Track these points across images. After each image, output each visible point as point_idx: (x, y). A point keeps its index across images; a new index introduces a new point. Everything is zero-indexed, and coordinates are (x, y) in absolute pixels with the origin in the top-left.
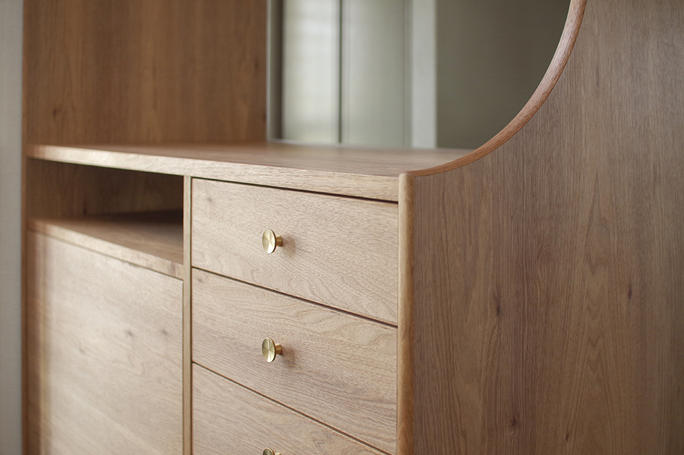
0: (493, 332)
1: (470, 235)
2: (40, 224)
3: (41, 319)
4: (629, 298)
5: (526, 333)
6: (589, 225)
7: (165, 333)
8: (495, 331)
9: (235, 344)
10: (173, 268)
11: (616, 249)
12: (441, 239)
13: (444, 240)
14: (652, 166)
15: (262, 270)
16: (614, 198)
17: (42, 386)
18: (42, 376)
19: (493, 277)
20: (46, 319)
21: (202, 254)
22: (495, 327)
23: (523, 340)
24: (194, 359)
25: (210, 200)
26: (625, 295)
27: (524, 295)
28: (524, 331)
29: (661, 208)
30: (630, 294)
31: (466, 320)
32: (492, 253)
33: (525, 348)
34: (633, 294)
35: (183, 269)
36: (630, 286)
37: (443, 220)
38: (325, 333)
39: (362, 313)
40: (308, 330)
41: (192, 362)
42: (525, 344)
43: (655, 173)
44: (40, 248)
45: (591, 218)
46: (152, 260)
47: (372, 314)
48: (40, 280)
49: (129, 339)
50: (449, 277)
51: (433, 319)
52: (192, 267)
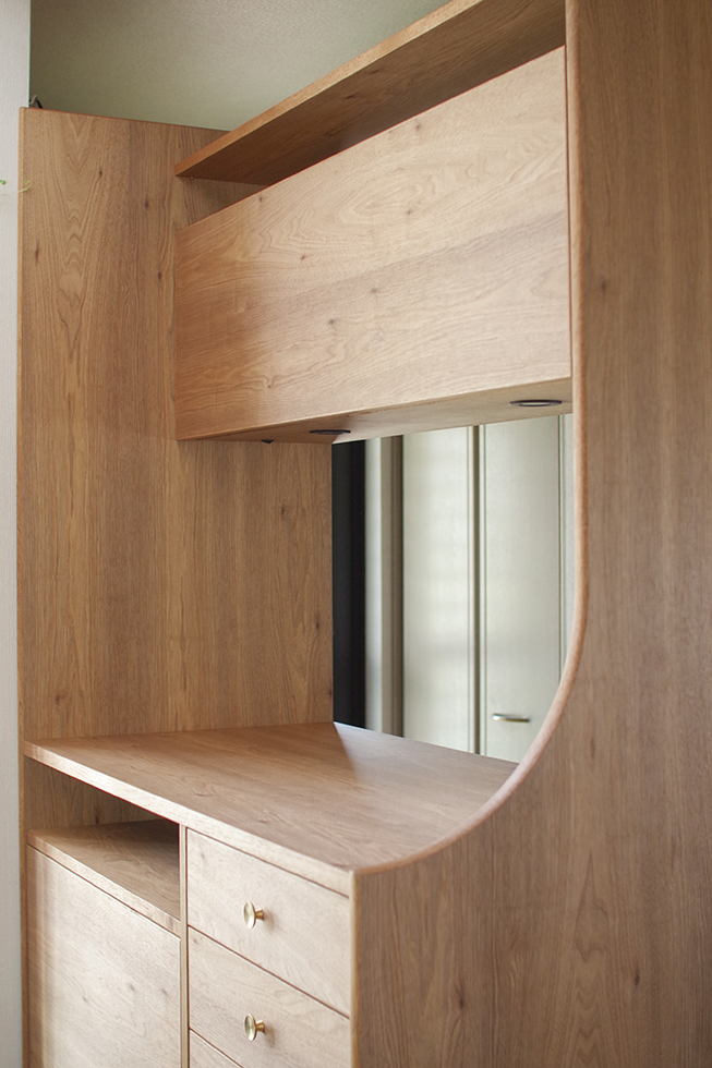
0: (455, 1025)
1: (427, 930)
2: (40, 841)
3: (43, 954)
4: (637, 984)
5: (496, 1026)
6: (580, 909)
7: (164, 992)
8: (458, 1025)
9: (226, 1015)
10: (171, 922)
11: (617, 933)
12: (392, 935)
13: (395, 936)
14: (669, 839)
15: (246, 941)
16: (614, 878)
17: (44, 1034)
18: (44, 1023)
19: (455, 970)
20: (48, 956)
21: (197, 913)
22: (457, 1021)
23: (493, 1032)
24: (191, 1026)
25: (203, 856)
26: (630, 982)
27: (494, 987)
28: (494, 1023)
29: (683, 884)
30: (637, 980)
31: (423, 1014)
32: (453, 946)
33: (496, 1040)
34: (641, 980)
35: (180, 926)
36: (637, 972)
37: (394, 917)
38: (298, 1016)
39: (325, 1000)
40: (284, 1011)
41: (189, 1029)
42: (496, 1037)
43: (674, 846)
44: (40, 870)
45: (582, 902)
46: (152, 909)
47: (332, 1004)
48: (41, 907)
49: (131, 994)
50: (402, 972)
51: (383, 1014)
52: (188, 926)
